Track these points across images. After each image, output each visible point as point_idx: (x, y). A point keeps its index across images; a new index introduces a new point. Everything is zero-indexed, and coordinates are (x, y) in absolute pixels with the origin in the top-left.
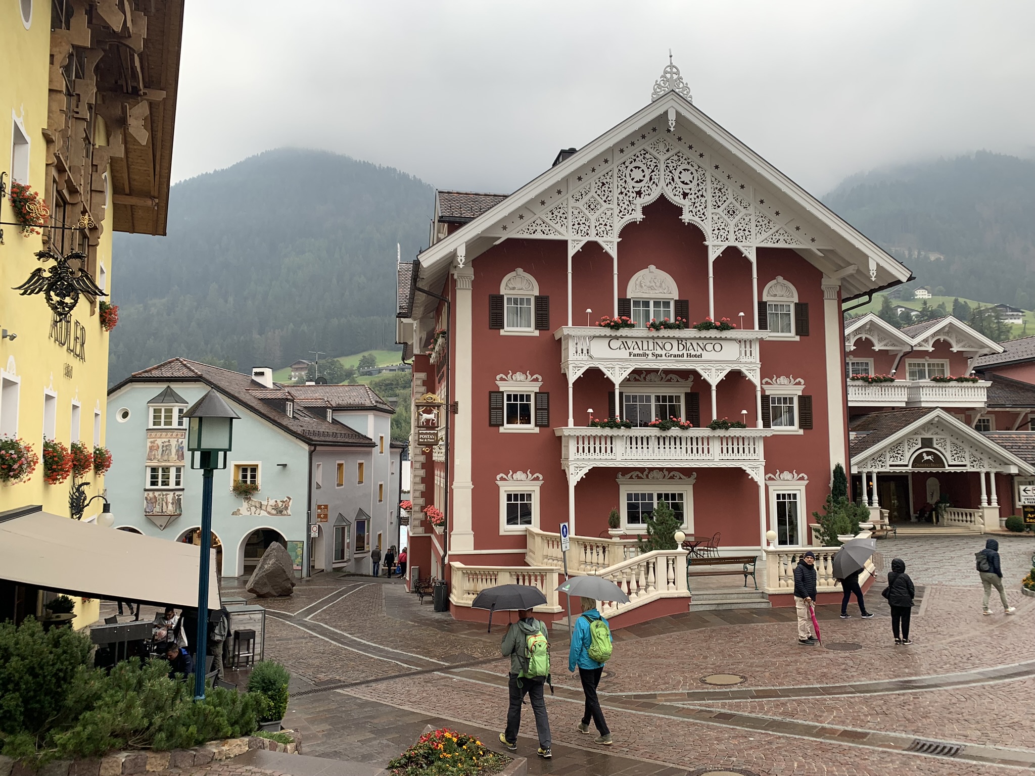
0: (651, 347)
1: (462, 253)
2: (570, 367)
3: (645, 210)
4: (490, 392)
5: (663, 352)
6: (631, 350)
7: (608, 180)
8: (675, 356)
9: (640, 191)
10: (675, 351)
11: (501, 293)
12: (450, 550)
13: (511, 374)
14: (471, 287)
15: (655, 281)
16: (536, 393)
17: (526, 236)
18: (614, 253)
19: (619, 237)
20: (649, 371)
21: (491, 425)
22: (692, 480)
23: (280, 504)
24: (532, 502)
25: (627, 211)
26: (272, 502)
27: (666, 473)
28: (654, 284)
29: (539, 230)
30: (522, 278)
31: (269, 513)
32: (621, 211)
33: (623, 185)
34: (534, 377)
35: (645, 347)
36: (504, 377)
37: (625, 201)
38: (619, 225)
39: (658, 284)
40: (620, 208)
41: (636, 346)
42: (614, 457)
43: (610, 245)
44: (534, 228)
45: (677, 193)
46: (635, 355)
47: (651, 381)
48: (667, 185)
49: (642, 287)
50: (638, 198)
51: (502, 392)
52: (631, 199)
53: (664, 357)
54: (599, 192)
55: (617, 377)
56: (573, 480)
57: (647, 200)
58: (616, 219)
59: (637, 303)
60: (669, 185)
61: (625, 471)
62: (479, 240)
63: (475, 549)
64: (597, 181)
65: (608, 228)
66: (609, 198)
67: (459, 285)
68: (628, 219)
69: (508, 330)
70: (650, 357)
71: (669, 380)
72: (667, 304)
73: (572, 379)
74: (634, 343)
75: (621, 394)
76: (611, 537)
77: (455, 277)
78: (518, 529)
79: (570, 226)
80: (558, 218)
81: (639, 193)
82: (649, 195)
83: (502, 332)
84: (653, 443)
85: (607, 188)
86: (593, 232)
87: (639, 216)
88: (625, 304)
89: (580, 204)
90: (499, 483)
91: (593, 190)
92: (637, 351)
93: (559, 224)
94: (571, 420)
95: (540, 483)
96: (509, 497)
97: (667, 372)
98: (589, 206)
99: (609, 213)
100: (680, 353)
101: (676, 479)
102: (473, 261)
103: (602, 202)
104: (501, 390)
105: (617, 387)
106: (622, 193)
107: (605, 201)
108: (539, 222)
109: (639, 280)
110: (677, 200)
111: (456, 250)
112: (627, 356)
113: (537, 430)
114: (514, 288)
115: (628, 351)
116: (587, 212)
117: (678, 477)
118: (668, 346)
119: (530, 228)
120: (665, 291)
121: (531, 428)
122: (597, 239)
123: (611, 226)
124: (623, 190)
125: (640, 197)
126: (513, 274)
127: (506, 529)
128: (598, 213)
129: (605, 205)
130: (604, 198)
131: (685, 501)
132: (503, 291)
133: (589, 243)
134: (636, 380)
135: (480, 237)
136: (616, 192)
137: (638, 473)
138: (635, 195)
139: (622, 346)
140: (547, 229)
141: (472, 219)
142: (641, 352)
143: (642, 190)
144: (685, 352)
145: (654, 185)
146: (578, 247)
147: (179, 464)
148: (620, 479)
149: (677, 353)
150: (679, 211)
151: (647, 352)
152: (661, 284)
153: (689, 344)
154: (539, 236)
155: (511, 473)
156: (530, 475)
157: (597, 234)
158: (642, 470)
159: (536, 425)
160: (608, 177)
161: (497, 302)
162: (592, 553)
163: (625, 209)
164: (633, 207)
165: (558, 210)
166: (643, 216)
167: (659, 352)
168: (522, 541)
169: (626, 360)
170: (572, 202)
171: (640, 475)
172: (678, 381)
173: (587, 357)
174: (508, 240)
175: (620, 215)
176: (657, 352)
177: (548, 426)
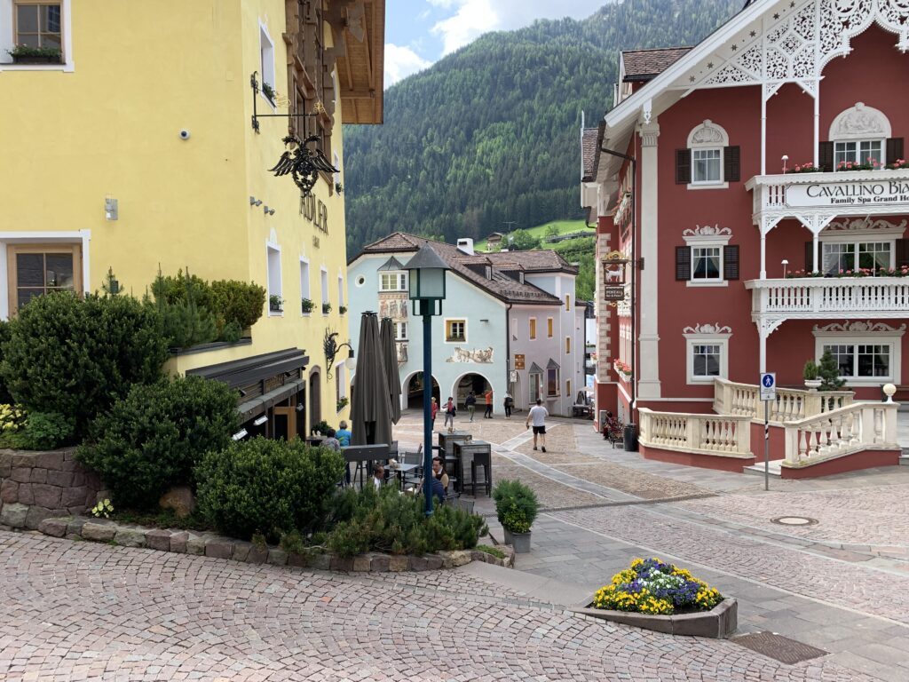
0: (858, 191)
1: (648, 109)
2: (764, 218)
3: (853, 42)
4: (677, 248)
5: (872, 197)
6: (834, 196)
7: (810, 14)
8: (886, 200)
9: (848, 21)
10: (886, 194)
11: (688, 147)
12: (637, 396)
13: (698, 228)
14: (656, 144)
15: (864, 119)
16: (725, 247)
17: (716, 85)
18: (815, 93)
19: (822, 75)
20: (853, 219)
21: (677, 279)
22: (901, 331)
23: (484, 354)
24: (721, 354)
25: (831, 45)
26: (477, 352)
27: (870, 324)
28: (861, 123)
29: (730, 78)
30: (711, 130)
31: (475, 361)
32: (824, 46)
33: (828, 17)
34: (723, 230)
35: (850, 192)
36: (691, 231)
37: (829, 34)
38: (821, 62)
39: (867, 123)
40: (823, 42)
41: (840, 192)
42: (810, 309)
43: (811, 85)
44: (724, 75)
45: (893, 18)
46: (837, 201)
47: (855, 228)
48: (881, 11)
49: (846, 127)
50: (845, 29)
51: (689, 247)
52: (836, 31)
53: (872, 202)
54: (799, 28)
55: (815, 226)
56: (764, 333)
57: (856, 30)
58: (818, 55)
59: (841, 146)
60: (884, 11)
61: (822, 323)
62: (666, 93)
63: (662, 396)
64: (797, 16)
65: (809, 66)
66: (810, 34)
67: (644, 143)
68: (832, 54)
69: (695, 184)
70: (856, 202)
71: (877, 227)
72: (877, 144)
73: (765, 230)
74: (838, 188)
75: (820, 244)
76: (807, 388)
77: (641, 135)
78: (706, 379)
79: (765, 69)
80: (752, 61)
81: (846, 24)
82: (859, 24)
83: (689, 187)
84: (857, 294)
85: (807, 24)
86: (790, 72)
87: (845, 49)
88: (826, 146)
89: (777, 45)
90: (686, 335)
91: (791, 27)
92: (840, 197)
93: (752, 68)
94: (763, 273)
95: (729, 335)
96: (696, 348)
97: (874, 218)
98: (787, 45)
99: (810, 50)
100: (893, 196)
101: (882, 331)
102: (659, 117)
103: (802, 39)
104: (688, 244)
105: (816, 236)
106: (825, 26)
107: (806, 38)
108: (730, 68)
109: (844, 121)
110: (893, 27)
111: (642, 106)
112: (829, 203)
113: (726, 283)
114: (702, 141)
115: (830, 197)
116: (784, 52)
117: (884, 329)
118: (878, 190)
119: (720, 76)
120: (875, 130)
121: (720, 282)
122: (796, 80)
123: (812, 64)
124: (827, 22)
125: (847, 27)
126: (701, 126)
127: (692, 378)
128: (797, 52)
129: (806, 42)
130: (805, 34)
131: (891, 354)
132: (689, 146)
133: (785, 85)
134: (837, 228)
135: (667, 92)
136: (818, 26)
137: (837, 325)
138: (841, 26)
139: (823, 192)
140: (739, 75)
141: (656, 75)
142: (845, 198)
143: (851, 20)
144: (898, 195)
145: (865, 12)
146: (774, 91)
147: (404, 321)
148: (816, 331)
149: (888, 196)
150: (895, 38)
151: (853, 197)
152: (870, 123)
153: (903, 186)
154: (730, 83)
155: (698, 326)
156: (718, 328)
157: (796, 75)
158: (842, 322)
159: (725, 279)
160: (809, 10)
161: (684, 155)
162: (785, 403)
163: (829, 43)
164: (839, 40)
165: (752, 53)
166: (850, 49)
167: (867, 196)
168: (709, 390)
169: (827, 207)
170: (767, 42)
171: (840, 327)
172: (887, 227)
173: (782, 206)
174: (697, 91)
175: (824, 50)
176: (864, 197)
177: (738, 279)
